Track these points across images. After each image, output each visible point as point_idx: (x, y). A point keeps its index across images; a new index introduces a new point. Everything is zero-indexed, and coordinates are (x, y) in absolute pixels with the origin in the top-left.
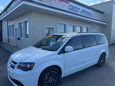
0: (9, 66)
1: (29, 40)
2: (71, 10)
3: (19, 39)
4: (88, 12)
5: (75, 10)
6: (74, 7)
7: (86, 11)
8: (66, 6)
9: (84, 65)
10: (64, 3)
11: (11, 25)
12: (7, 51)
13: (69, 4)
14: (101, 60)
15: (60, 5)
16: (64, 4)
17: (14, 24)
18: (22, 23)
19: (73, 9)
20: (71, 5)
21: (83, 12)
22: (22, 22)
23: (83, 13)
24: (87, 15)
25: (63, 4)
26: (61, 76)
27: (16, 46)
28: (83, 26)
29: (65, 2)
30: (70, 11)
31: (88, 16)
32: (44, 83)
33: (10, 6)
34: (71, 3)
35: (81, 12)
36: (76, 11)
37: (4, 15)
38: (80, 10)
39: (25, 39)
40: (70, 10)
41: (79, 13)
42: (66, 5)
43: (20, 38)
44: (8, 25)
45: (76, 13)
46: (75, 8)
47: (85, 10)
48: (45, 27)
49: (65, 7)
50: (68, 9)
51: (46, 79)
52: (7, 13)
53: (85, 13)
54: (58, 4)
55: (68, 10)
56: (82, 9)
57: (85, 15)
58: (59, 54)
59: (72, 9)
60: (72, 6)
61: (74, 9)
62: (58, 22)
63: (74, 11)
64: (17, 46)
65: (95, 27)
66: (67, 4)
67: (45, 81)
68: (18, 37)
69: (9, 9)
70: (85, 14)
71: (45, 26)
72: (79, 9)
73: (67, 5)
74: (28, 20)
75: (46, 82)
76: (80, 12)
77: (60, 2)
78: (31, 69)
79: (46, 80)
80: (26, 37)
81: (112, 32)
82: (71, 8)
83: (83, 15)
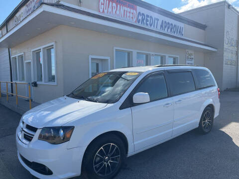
0: (20, 137)
1: (57, 85)
2: (142, 23)
3: (35, 85)
4: (175, 26)
5: (148, 23)
6: (148, 16)
7: (172, 24)
8: (131, 15)
9: (171, 130)
10: (126, 9)
11: (17, 56)
12: (10, 109)
13: (136, 10)
14: (205, 120)
15: (118, 12)
16: (127, 11)
17: (24, 53)
18: (42, 50)
19: (145, 21)
20: (139, 13)
21: (165, 27)
22: (40, 49)
23: (166, 29)
24: (174, 32)
25: (124, 10)
26: (127, 153)
27: (30, 100)
28: (167, 56)
29: (128, 7)
30: (140, 25)
31: (175, 35)
32: (94, 167)
33: (15, 18)
34: (140, 9)
35: (161, 26)
36: (151, 25)
37: (3, 36)
38: (160, 23)
39: (47, 84)
40: (139, 22)
41: (157, 28)
42: (130, 12)
43: (38, 83)
44: (11, 57)
45: (152, 28)
46: (149, 19)
47: (168, 23)
48: (88, 58)
49: (129, 17)
50: (135, 20)
51: (98, 159)
52: (7, 32)
53: (168, 28)
54: (114, 10)
55: (136, 22)
56: (163, 21)
57: (169, 32)
58: (121, 108)
59: (143, 20)
60: (143, 14)
61: (147, 21)
62: (115, 48)
63: (147, 25)
64: (32, 100)
65: (190, 57)
66: (132, 11)
67: (96, 163)
68: (33, 81)
69: (11, 24)
70: (169, 30)
71: (88, 56)
72: (158, 20)
73: (133, 14)
74: (53, 45)
75: (97, 165)
76: (159, 27)
77: (119, 6)
78: (66, 139)
79: (97, 161)
80: (49, 81)
81: (224, 65)
82: (140, 18)
83: (165, 32)
